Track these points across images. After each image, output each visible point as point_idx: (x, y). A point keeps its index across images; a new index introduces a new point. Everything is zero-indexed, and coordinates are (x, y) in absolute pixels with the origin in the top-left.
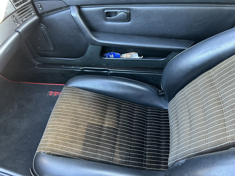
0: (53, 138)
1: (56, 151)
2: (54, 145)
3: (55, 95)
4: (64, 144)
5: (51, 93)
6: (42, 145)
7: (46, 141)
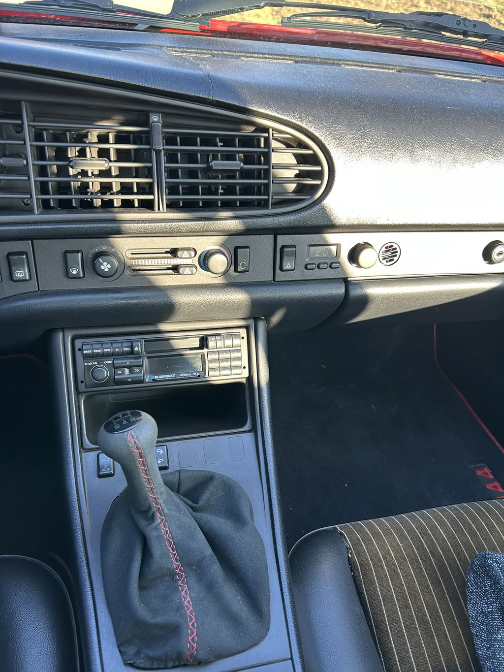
0: (397, 550)
1: (370, 583)
2: (382, 566)
3: (489, 487)
4: (401, 596)
5: (484, 472)
6: (361, 531)
7: (376, 535)
